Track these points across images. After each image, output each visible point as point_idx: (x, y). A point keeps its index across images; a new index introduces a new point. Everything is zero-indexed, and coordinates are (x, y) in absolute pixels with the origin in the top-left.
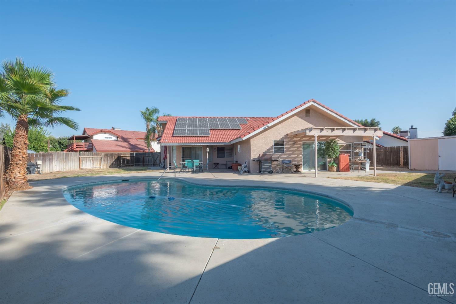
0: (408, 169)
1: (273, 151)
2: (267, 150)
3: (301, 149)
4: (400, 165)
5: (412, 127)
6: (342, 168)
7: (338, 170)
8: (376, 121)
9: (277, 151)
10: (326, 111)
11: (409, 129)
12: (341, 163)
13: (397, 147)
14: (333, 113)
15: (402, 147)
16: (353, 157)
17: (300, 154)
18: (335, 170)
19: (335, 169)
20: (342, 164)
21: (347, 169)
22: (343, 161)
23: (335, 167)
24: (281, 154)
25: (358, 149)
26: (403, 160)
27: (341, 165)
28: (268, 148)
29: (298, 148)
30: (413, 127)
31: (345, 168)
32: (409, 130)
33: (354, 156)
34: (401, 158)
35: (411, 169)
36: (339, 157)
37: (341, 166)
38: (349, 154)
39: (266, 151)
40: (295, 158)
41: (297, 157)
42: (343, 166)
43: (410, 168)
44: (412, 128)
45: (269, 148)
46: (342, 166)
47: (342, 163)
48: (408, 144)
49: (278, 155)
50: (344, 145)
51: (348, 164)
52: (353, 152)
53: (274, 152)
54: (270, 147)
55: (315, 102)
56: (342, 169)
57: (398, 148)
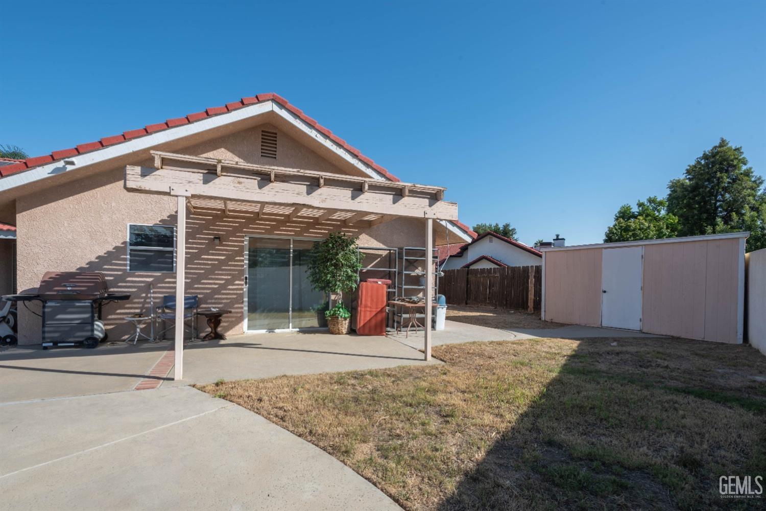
0: (540, 319)
1: (125, 265)
2: (98, 258)
3: (243, 261)
4: (528, 307)
5: (558, 236)
6: (362, 324)
7: (352, 331)
8: (510, 228)
9: (141, 263)
10: (320, 139)
11: (554, 240)
12: (363, 309)
13: (523, 267)
14: (342, 150)
15: (532, 267)
16: (400, 288)
17: (238, 275)
18: (345, 331)
19: (345, 326)
20: (365, 311)
21: (376, 326)
22: (369, 304)
23: (345, 319)
24: (158, 274)
25: (420, 268)
26: (533, 297)
27: (362, 313)
28: (102, 253)
29: (230, 258)
30: (560, 237)
31: (373, 322)
32: (553, 242)
33: (404, 287)
34: (530, 293)
35: (545, 321)
36: (357, 289)
37: (362, 318)
38: (389, 282)
39: (90, 263)
40: (215, 291)
41: (223, 287)
42: (368, 319)
43: (543, 319)
44: (557, 239)
45: (108, 253)
46: (365, 316)
47: (366, 306)
48: (542, 263)
49: (145, 277)
50: (384, 253)
51: (382, 311)
52: (400, 273)
53: (128, 268)
54: (110, 249)
55: (282, 105)
56: (364, 325)
57: (526, 269)
